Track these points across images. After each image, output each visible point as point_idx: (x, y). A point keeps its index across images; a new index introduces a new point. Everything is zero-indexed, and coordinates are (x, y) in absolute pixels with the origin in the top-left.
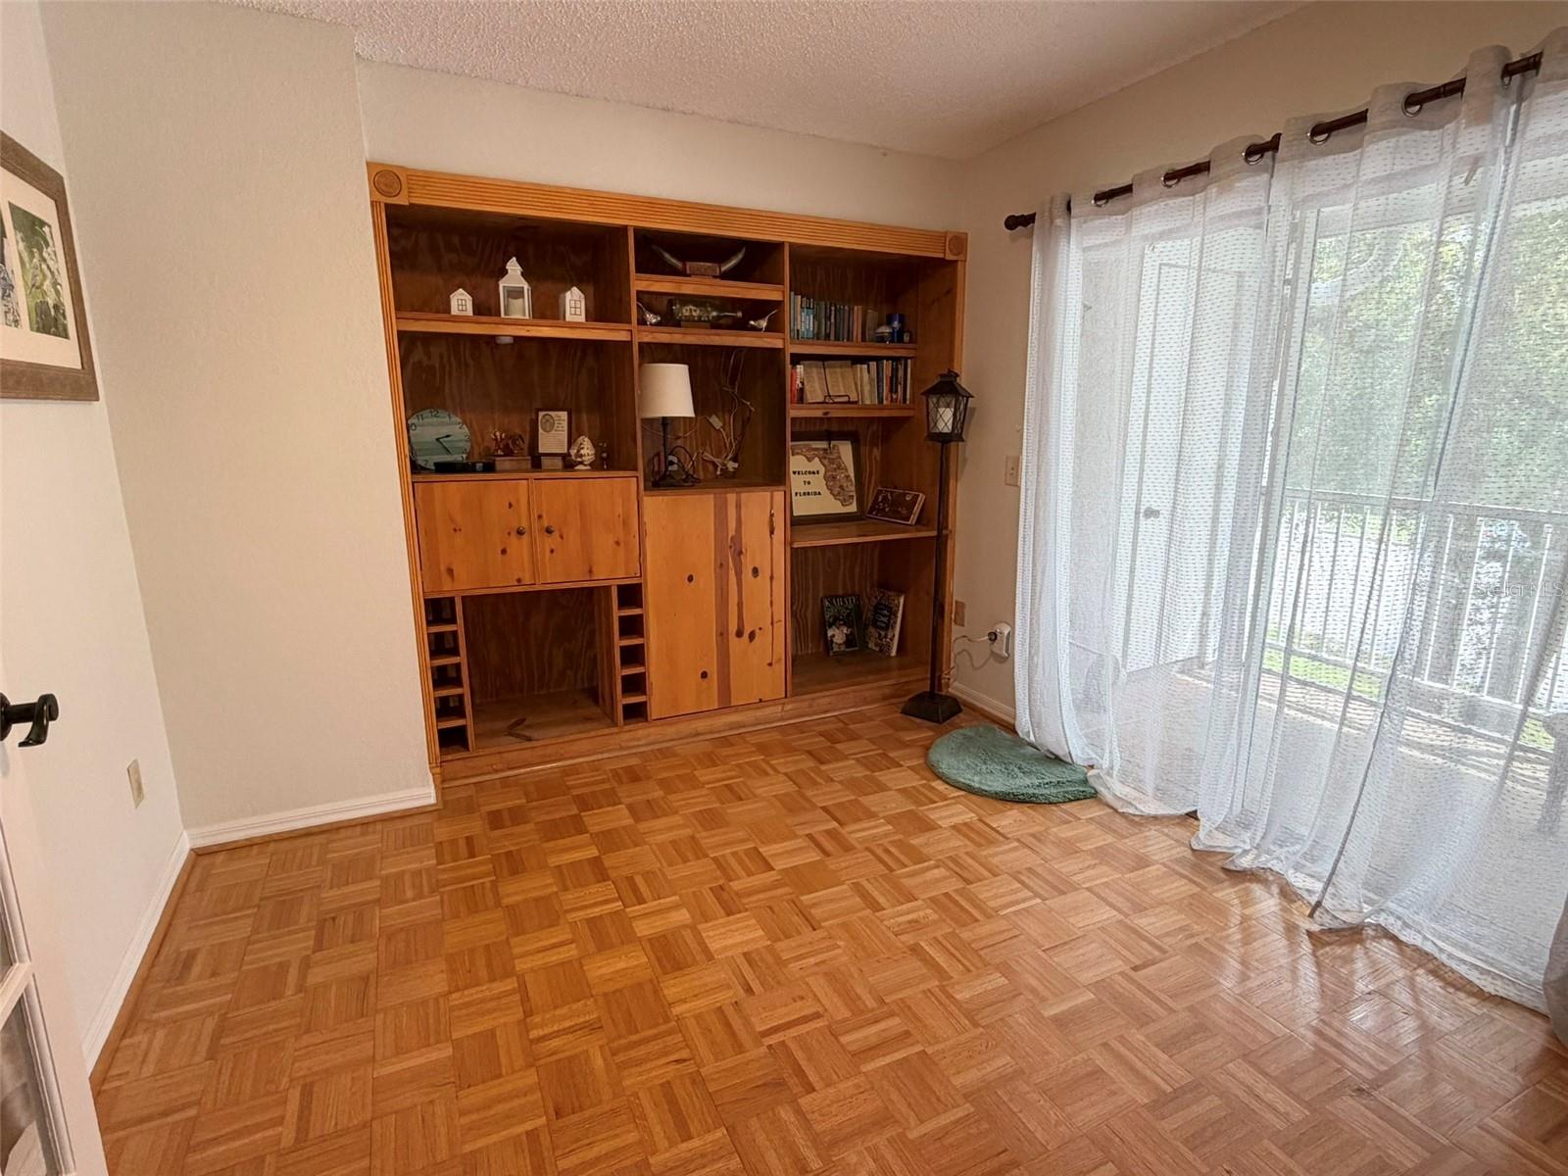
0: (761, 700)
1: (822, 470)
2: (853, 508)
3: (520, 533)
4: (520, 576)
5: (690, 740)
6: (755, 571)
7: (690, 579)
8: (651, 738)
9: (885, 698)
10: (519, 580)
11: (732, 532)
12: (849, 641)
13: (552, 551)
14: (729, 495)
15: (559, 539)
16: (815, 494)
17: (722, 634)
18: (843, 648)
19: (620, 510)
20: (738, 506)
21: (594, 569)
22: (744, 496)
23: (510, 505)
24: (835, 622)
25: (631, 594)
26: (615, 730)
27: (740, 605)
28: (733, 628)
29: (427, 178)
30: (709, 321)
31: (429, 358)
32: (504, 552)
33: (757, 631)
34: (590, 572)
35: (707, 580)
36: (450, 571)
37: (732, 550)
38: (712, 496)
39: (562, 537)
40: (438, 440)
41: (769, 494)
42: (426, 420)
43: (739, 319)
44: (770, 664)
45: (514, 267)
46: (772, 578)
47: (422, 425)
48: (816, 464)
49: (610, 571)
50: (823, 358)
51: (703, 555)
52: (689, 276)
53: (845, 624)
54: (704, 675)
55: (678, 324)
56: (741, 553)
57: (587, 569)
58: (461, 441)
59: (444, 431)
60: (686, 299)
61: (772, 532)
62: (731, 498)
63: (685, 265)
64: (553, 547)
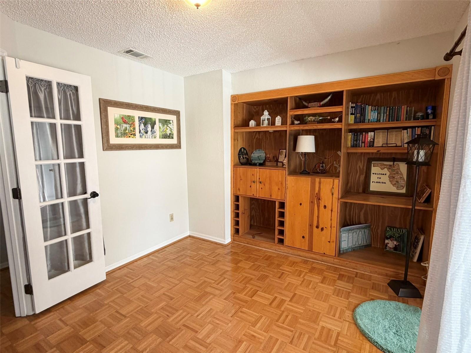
0: (324, 254)
1: (388, 173)
2: (404, 191)
3: (254, 182)
4: (254, 194)
5: (297, 257)
6: (325, 207)
7: (301, 204)
8: (285, 251)
9: (387, 275)
10: (253, 195)
11: (317, 191)
12: (396, 248)
13: (262, 188)
14: (316, 179)
15: (263, 185)
16: (383, 183)
17: (311, 225)
18: (392, 250)
19: (280, 180)
20: (320, 183)
21: (272, 195)
22: (322, 180)
23: (253, 175)
24: (390, 238)
25: (282, 205)
26: (274, 244)
27: (318, 217)
28: (315, 224)
29: (242, 95)
30: (318, 121)
31: (259, 136)
32: (251, 186)
33: (325, 228)
34: (271, 196)
35: (306, 206)
36: (239, 189)
37: (316, 198)
38: (310, 178)
39: (264, 185)
40: (258, 157)
41: (332, 180)
42: (257, 152)
43: (329, 119)
44: (329, 242)
45: (266, 113)
46: (332, 211)
47: (256, 153)
48: (386, 171)
49: (276, 196)
50: (387, 129)
51: (306, 198)
52: (310, 108)
53: (396, 240)
54: (303, 237)
55: (306, 123)
56: (319, 199)
57: (270, 195)
58: (263, 157)
59: (260, 154)
60: (309, 115)
61: (333, 194)
62: (317, 180)
63: (308, 105)
64: (262, 187)
